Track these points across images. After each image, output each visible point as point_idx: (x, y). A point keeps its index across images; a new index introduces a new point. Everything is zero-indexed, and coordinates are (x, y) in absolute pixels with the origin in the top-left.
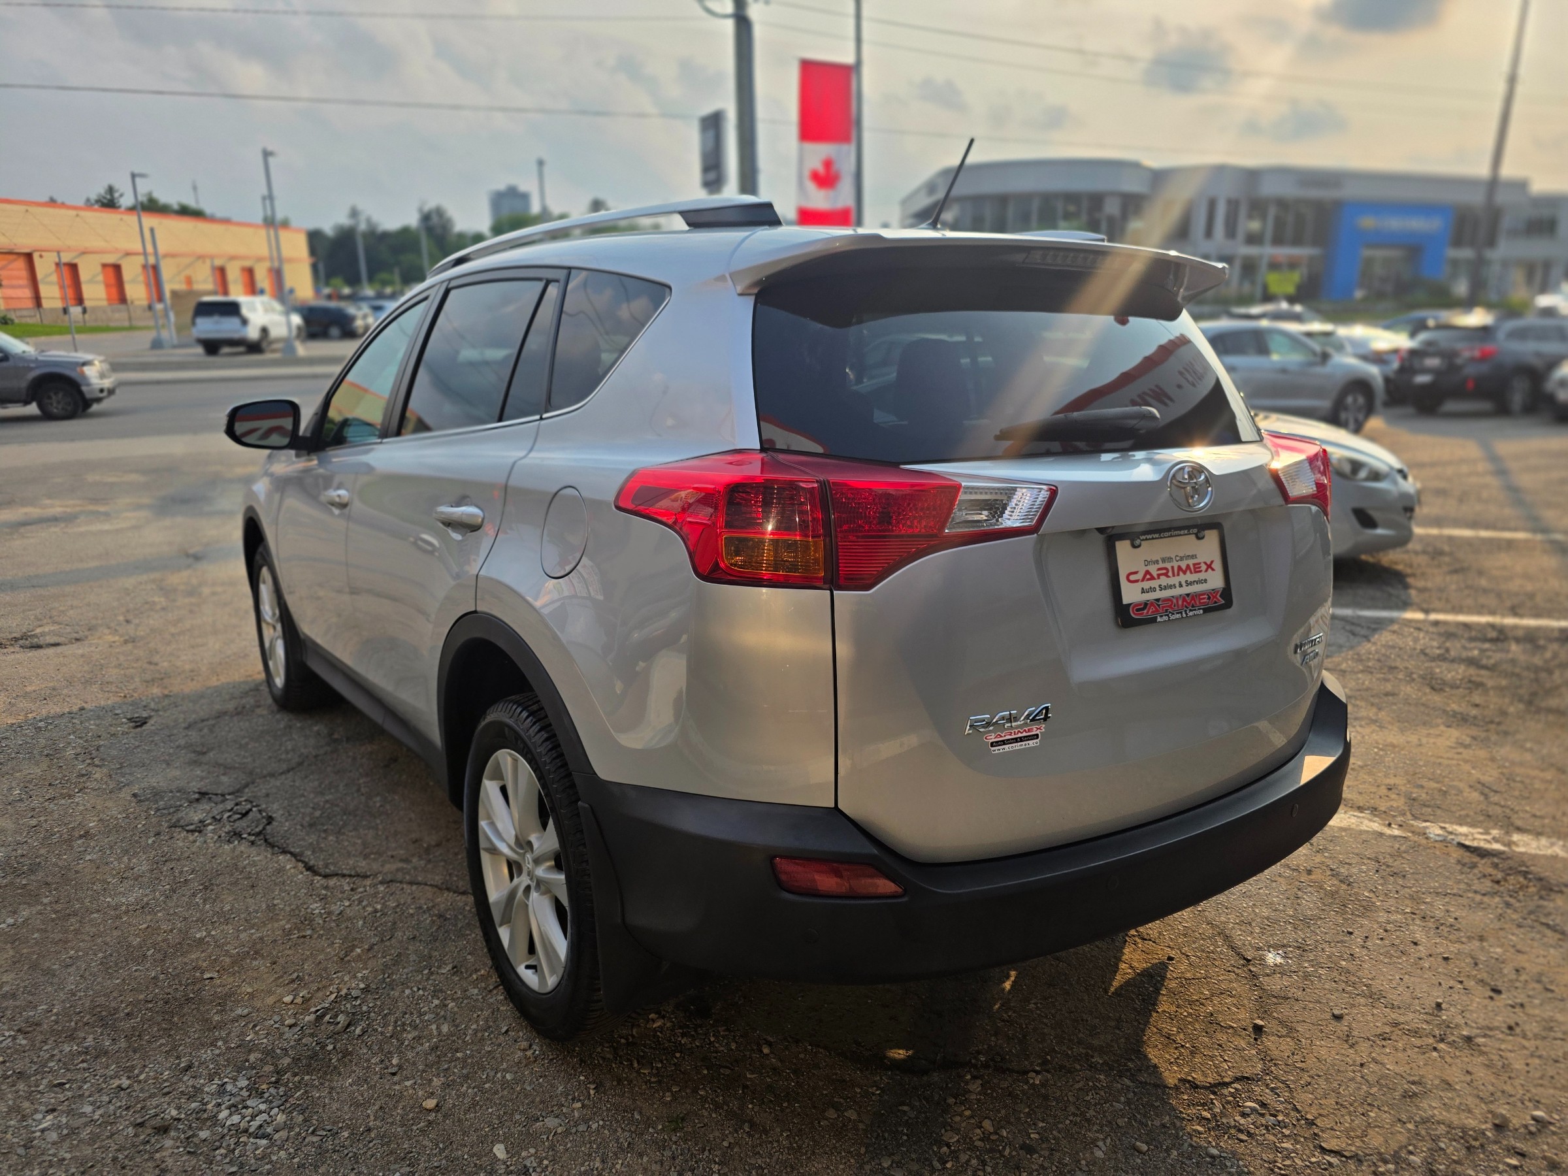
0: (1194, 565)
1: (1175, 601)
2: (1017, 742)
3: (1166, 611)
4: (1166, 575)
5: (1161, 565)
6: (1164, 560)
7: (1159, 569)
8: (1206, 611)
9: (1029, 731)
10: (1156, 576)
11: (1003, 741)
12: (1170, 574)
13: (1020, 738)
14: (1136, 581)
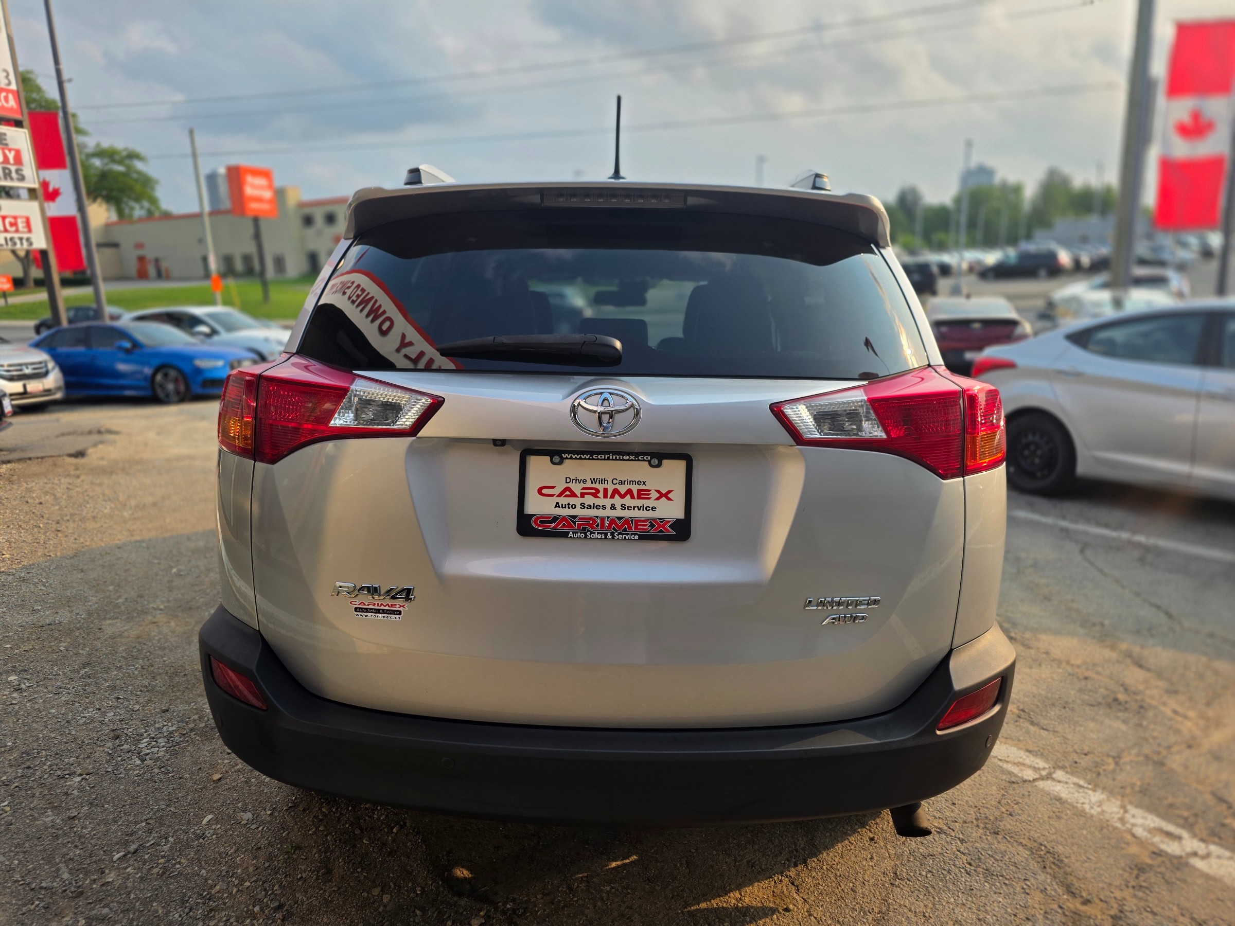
0: (639, 491)
1: (599, 521)
2: (379, 613)
3: (584, 529)
4: (595, 495)
5: (589, 485)
6: (593, 481)
7: (584, 488)
8: (642, 538)
9: (392, 606)
10: (579, 495)
11: (366, 609)
12: (601, 494)
13: (383, 610)
14: (552, 495)
